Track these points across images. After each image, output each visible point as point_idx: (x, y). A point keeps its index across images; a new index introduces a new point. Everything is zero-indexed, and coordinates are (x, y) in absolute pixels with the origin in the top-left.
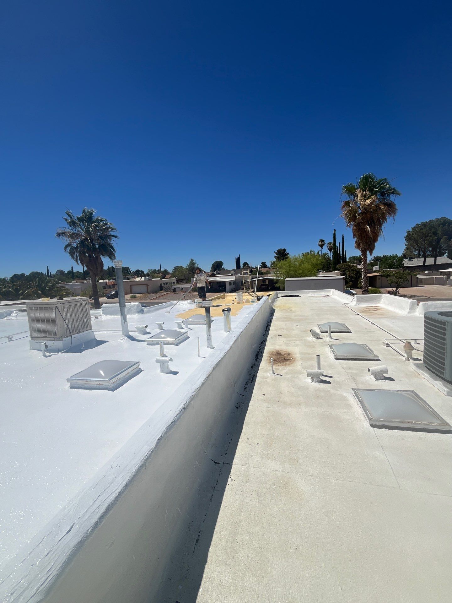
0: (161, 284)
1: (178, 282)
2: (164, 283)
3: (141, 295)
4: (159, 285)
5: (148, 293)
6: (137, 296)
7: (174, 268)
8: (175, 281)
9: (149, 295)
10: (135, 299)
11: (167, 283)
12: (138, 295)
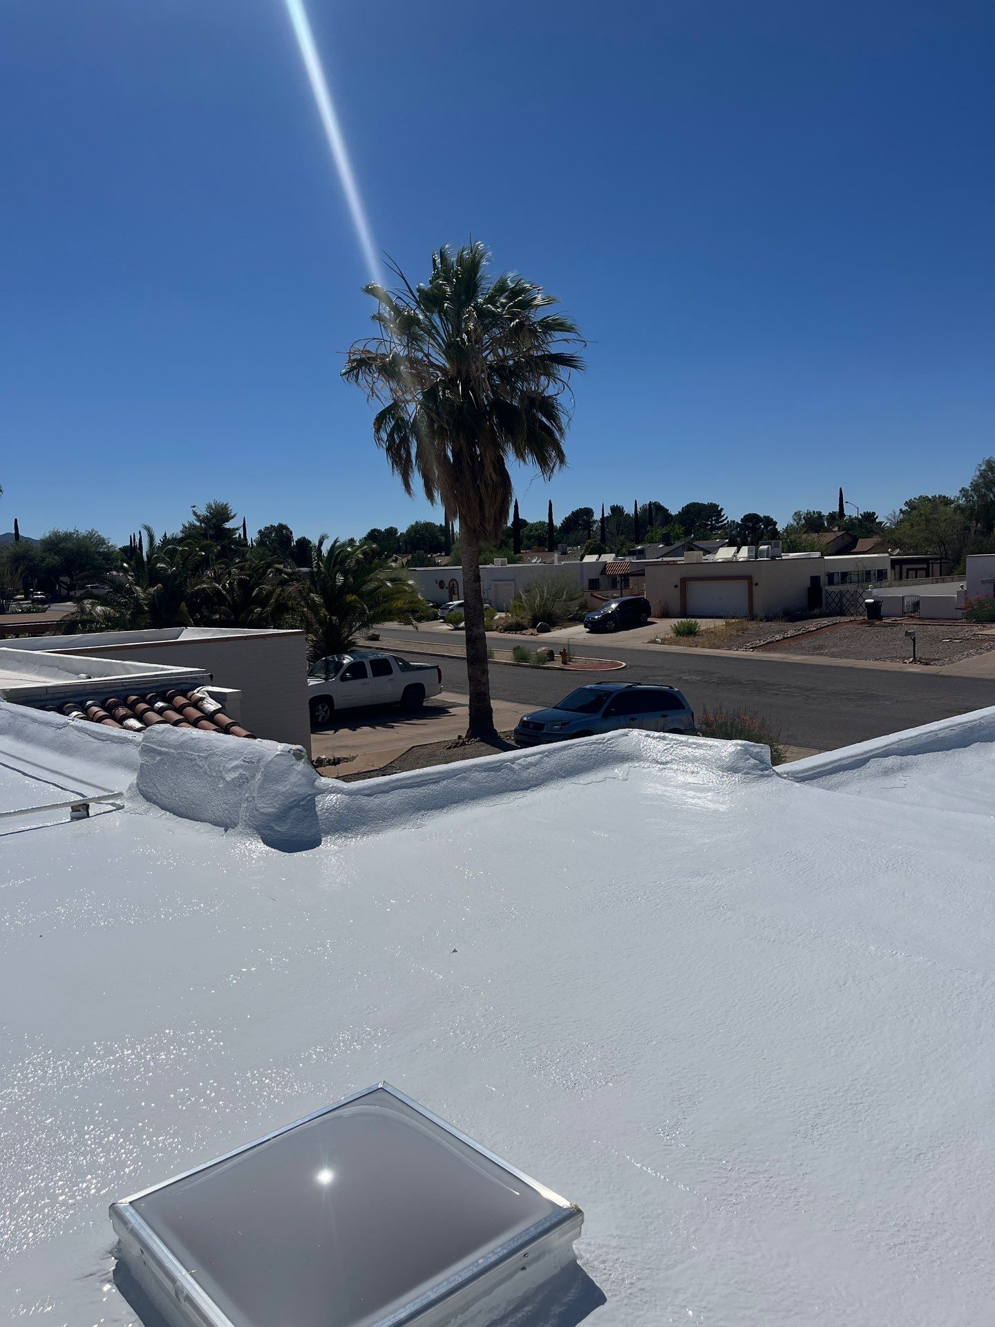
0: (815, 580)
1: (904, 570)
2: (831, 576)
3: (720, 623)
4: (808, 583)
5: (752, 617)
6: (703, 628)
7: (905, 508)
8: (888, 566)
9: (752, 625)
10: (691, 638)
11: (844, 575)
12: (704, 624)
